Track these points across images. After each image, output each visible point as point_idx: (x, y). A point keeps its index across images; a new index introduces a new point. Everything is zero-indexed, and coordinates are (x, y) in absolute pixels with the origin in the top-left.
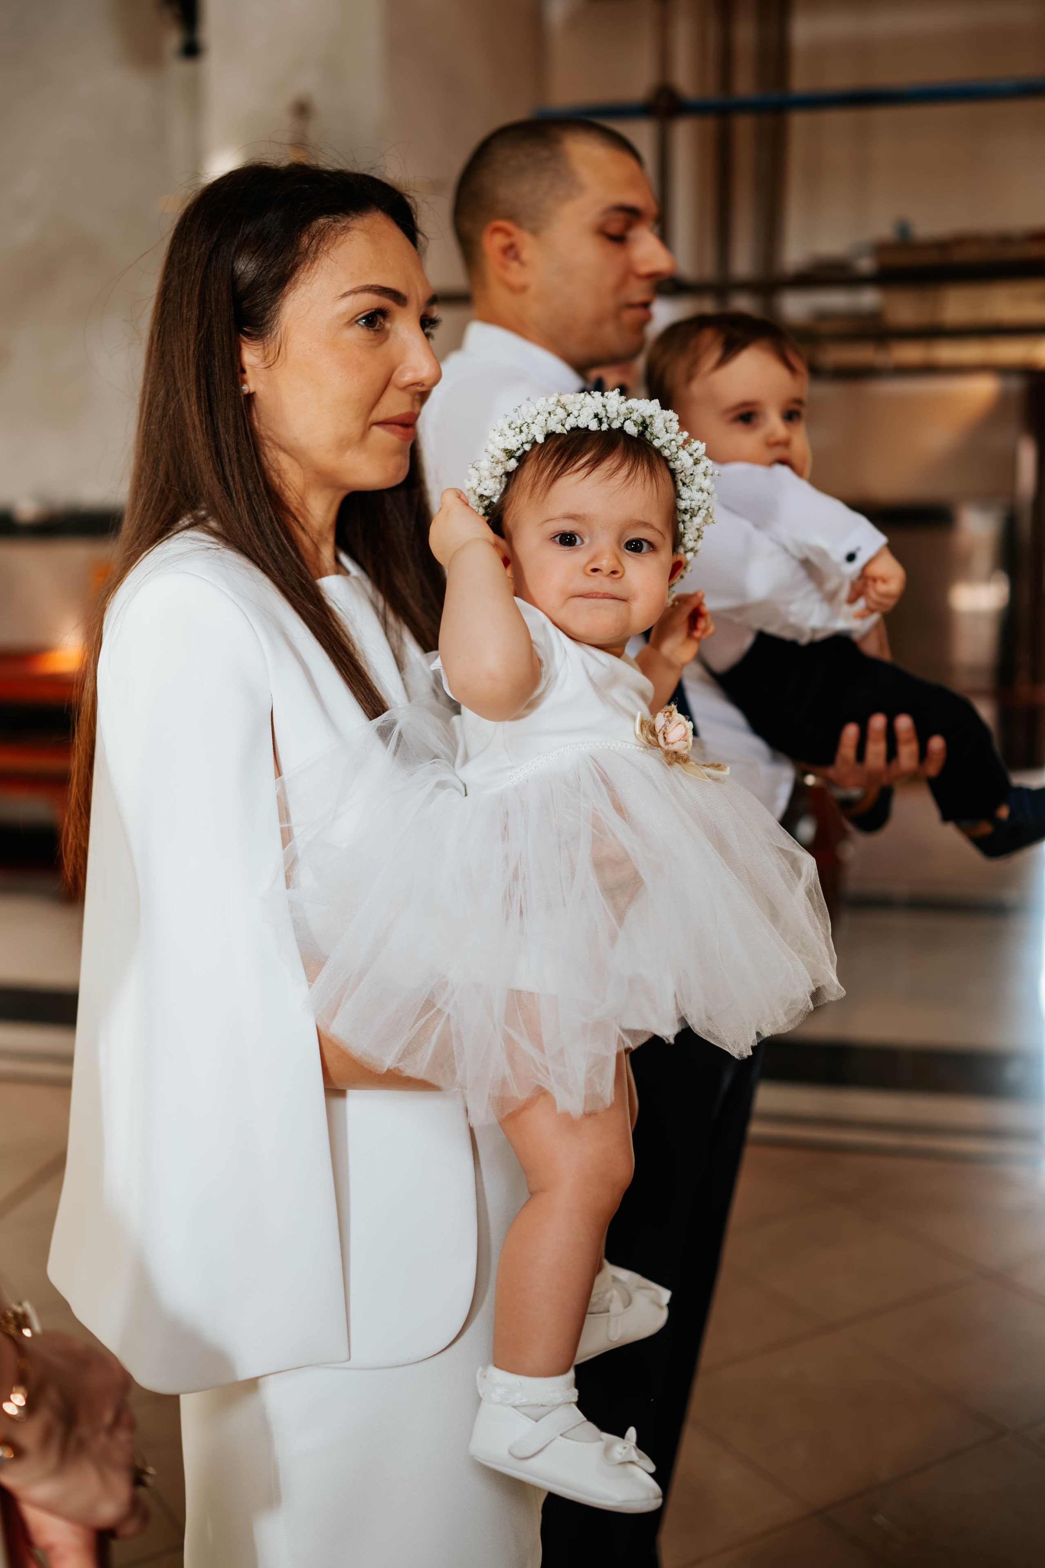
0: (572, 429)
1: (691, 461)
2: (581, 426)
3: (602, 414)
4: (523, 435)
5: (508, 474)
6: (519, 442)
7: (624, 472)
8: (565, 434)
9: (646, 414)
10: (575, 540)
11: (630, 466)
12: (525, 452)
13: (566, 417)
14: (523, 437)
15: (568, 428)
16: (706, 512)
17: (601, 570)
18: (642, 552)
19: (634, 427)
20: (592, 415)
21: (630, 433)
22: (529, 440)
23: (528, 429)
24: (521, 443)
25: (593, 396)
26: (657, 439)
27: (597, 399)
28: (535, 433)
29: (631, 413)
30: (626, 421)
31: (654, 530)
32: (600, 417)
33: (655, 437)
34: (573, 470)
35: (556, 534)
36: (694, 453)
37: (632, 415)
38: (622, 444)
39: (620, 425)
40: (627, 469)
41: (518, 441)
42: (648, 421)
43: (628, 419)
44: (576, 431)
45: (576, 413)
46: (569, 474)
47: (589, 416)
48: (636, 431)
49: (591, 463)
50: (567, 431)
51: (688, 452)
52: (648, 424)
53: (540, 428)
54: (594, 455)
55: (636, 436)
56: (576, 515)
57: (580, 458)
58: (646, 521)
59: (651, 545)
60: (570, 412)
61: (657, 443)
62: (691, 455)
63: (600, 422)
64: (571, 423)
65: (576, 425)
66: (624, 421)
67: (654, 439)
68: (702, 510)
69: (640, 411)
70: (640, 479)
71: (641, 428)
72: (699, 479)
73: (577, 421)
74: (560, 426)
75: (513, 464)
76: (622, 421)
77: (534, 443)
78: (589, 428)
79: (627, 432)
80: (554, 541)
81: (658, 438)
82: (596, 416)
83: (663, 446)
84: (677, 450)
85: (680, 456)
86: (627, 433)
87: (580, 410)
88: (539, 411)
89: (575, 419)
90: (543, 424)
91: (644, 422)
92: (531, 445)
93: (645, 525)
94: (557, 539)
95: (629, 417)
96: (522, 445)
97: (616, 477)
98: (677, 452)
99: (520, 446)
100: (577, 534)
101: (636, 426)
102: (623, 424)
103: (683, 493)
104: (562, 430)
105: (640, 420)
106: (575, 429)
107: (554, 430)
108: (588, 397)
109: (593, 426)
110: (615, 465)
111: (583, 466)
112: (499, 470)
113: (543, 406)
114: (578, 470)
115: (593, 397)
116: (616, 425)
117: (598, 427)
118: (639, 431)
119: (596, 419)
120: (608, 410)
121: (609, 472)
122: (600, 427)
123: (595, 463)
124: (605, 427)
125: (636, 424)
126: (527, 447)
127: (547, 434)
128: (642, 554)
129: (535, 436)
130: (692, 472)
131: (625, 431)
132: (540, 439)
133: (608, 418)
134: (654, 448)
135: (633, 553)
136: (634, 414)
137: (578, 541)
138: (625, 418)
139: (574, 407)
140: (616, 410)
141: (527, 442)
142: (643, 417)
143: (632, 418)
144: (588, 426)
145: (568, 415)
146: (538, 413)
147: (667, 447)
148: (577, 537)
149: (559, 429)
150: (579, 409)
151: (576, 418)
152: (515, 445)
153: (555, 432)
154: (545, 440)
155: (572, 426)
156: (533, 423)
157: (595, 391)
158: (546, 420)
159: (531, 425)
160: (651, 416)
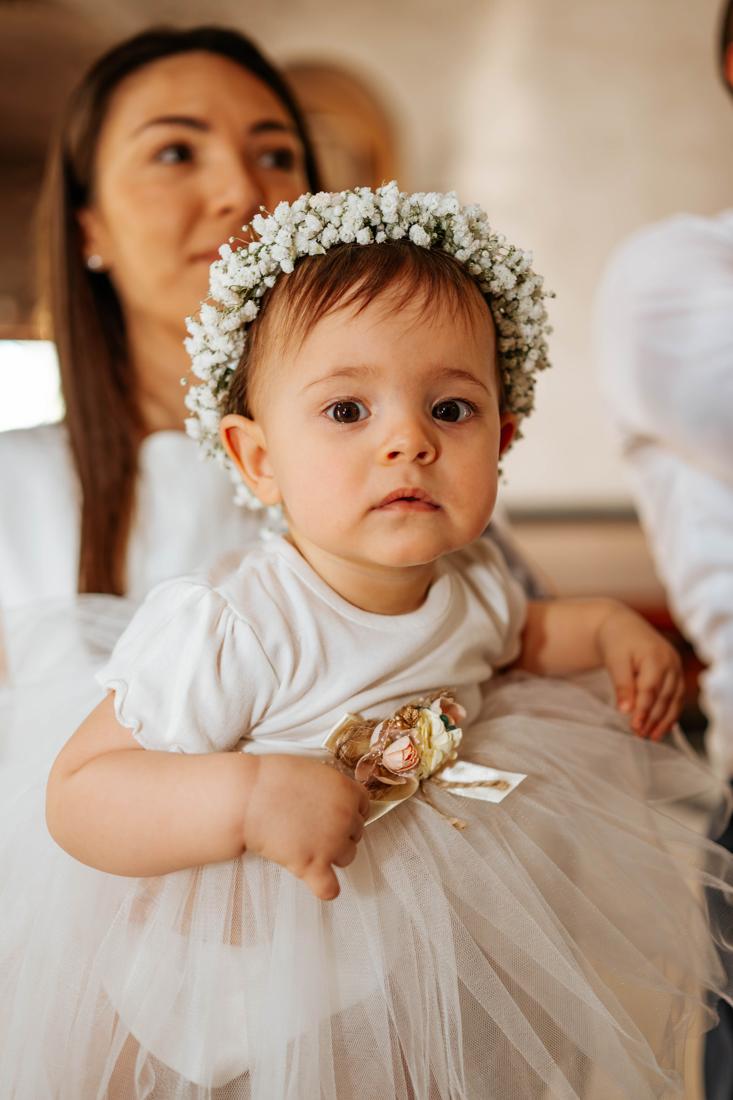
0: (333, 246)
1: (512, 279)
2: (346, 240)
3: (375, 221)
4: (261, 263)
5: (247, 326)
6: (256, 275)
7: (419, 300)
8: (323, 254)
9: (441, 212)
10: (358, 412)
11: (428, 290)
12: (268, 289)
13: (322, 228)
14: (261, 268)
15: (326, 243)
16: (539, 352)
17: (403, 453)
18: (459, 419)
19: (425, 234)
20: (361, 222)
21: (420, 243)
22: (272, 270)
23: (268, 255)
24: (260, 276)
25: (359, 194)
26: (460, 251)
27: (364, 197)
28: (278, 259)
29: (418, 215)
30: (412, 226)
31: (474, 382)
32: (372, 224)
33: (457, 248)
34: (340, 304)
35: (329, 404)
36: (515, 267)
37: (420, 217)
38: (410, 261)
39: (404, 234)
40: (423, 294)
41: (254, 274)
42: (444, 226)
43: (415, 223)
44: (340, 248)
45: (336, 222)
46: (335, 311)
47: (356, 224)
48: (429, 239)
49: (366, 292)
50: (327, 250)
51: (507, 266)
52: (445, 229)
53: (284, 250)
54: (370, 280)
55: (429, 248)
56: (352, 369)
57: (349, 286)
58: (463, 368)
59: (473, 407)
60: (327, 220)
61: (461, 256)
62: (513, 270)
63: (374, 230)
64: (329, 236)
65: (338, 240)
66: (410, 227)
67: (455, 252)
68: (533, 351)
69: (432, 208)
70: (444, 307)
71: (435, 235)
72: (526, 306)
73: (339, 233)
74: (314, 243)
75: (251, 309)
76: (406, 227)
77: (279, 275)
78: (358, 241)
79: (415, 242)
80: (327, 417)
81: (463, 248)
82: (367, 223)
83: (470, 260)
84: (490, 264)
85: (496, 273)
86: (415, 245)
87: (342, 216)
88: (280, 224)
89: (336, 231)
90: (289, 244)
91: (438, 228)
92: (274, 278)
93: (462, 374)
94: (331, 413)
95: (415, 218)
96: (262, 278)
97: (408, 308)
98: (491, 268)
99: (258, 281)
100: (360, 401)
101: (428, 233)
102: (408, 232)
103: (505, 329)
104: (318, 249)
105: (433, 224)
106: (337, 246)
107: (306, 252)
108: (352, 197)
109: (364, 237)
110: (404, 291)
111: (356, 297)
112: (233, 322)
113: (286, 215)
114: (347, 304)
115: (360, 196)
116: (398, 233)
117: (371, 239)
118: (432, 240)
119: (368, 228)
120: (383, 213)
121: (398, 301)
122: (374, 239)
123: (372, 290)
124: (381, 237)
125: (427, 229)
126: (270, 282)
127: (297, 258)
128: (460, 423)
129: (279, 263)
130: (514, 296)
131: (412, 243)
132: (288, 267)
133: (385, 224)
134: (457, 262)
135: (446, 423)
136: (424, 215)
137: (363, 414)
138: (410, 224)
139: (332, 213)
140: (395, 210)
141: (269, 275)
142: (436, 218)
143: (421, 221)
144: (356, 239)
145: (325, 226)
146: (280, 227)
147: (475, 260)
148: (360, 407)
149: (313, 249)
150: (339, 215)
151: (337, 228)
152: (251, 280)
153: (307, 254)
154: (295, 267)
155: (333, 241)
156: (274, 243)
157: (361, 187)
158: (292, 237)
159: (271, 247)
160: (449, 216)
